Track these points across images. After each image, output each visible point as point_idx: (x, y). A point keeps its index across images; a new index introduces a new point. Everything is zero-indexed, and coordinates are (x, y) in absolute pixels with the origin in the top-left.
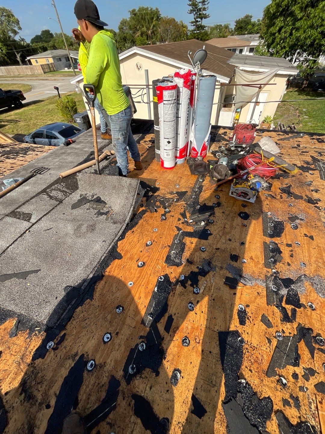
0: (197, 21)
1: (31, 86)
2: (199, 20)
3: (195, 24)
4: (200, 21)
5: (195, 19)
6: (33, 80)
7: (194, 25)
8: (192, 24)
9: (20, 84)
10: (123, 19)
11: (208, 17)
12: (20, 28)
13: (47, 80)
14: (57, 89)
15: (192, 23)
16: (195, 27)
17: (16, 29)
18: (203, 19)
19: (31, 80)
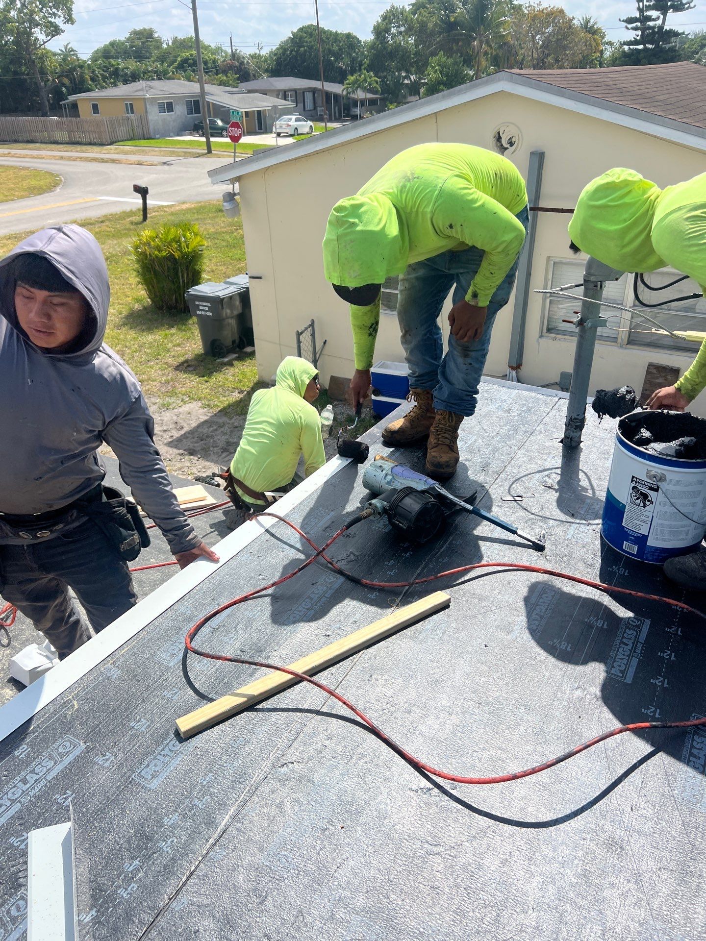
0: (649, 19)
1: (58, 176)
2: (654, 14)
3: (639, 24)
4: (658, 18)
5: (641, 10)
6: (69, 159)
7: (636, 29)
8: (630, 26)
9: (24, 168)
10: (393, 7)
11: (689, 8)
12: (70, 20)
13: (113, 161)
14: (143, 192)
15: (630, 21)
16: (639, 33)
17: (59, 21)
18: (670, 13)
19: (62, 158)
